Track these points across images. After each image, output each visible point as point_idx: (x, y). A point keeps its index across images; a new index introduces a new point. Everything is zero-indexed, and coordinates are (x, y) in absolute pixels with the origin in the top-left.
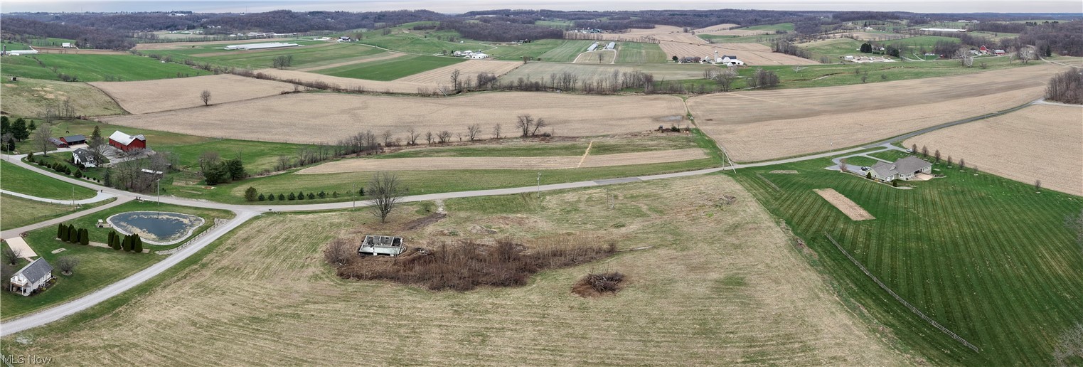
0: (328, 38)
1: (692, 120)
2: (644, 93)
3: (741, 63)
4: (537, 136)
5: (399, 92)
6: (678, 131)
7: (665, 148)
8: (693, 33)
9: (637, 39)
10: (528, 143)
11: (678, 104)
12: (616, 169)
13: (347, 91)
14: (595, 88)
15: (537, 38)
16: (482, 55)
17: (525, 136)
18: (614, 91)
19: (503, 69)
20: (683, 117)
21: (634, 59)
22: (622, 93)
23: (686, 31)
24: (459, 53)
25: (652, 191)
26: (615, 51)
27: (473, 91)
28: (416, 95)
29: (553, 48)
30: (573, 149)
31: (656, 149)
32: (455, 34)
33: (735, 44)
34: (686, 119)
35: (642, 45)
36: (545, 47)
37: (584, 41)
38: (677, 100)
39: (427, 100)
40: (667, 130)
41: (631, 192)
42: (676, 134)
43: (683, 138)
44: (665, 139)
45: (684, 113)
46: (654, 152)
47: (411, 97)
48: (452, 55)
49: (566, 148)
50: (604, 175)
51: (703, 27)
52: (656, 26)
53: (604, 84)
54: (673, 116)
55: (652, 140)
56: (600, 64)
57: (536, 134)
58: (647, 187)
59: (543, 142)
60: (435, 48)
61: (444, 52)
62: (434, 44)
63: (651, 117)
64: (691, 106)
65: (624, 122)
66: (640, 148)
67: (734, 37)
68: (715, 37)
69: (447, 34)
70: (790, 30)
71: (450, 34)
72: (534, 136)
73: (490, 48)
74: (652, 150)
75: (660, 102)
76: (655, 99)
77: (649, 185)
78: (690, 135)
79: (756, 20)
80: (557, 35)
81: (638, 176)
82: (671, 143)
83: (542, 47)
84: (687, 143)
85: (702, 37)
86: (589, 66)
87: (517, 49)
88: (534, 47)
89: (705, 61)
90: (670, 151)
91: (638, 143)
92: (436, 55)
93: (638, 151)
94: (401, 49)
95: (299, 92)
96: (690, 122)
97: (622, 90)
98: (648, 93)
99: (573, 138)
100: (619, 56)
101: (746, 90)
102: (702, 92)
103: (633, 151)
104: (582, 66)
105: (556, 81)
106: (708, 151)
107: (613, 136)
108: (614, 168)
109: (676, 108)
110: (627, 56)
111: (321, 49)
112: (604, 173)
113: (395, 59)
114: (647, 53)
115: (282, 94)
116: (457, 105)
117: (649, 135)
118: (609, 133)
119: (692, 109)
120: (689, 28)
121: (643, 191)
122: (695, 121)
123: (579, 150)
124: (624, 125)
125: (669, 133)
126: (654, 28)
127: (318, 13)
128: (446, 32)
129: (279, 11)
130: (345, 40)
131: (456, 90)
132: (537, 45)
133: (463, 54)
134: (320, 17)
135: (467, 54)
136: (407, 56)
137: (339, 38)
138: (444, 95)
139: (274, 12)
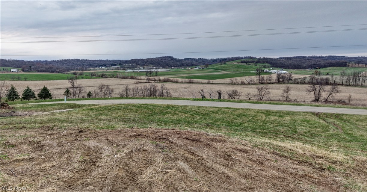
0: (189, 68)
4: (330, 102)
13: (182, 82)
16: (284, 72)
17: (316, 101)
24: (267, 71)
27: (273, 84)
28: (228, 84)
32: (267, 65)
39: (235, 86)
48: (263, 72)
60: (252, 69)
62: (252, 67)
72: (326, 101)
73: (290, 71)
83: (329, 71)
87: (309, 71)
95: (149, 83)
111: (183, 71)
113: (226, 73)
115: (137, 83)
127: (188, 59)
128: (261, 64)
129: (165, 57)
130: (199, 68)
131: (259, 82)
132: (325, 70)
133: (270, 72)
134: (190, 60)
135: (273, 72)
136: (233, 73)
137: (196, 67)
138: (249, 84)
139: (162, 57)
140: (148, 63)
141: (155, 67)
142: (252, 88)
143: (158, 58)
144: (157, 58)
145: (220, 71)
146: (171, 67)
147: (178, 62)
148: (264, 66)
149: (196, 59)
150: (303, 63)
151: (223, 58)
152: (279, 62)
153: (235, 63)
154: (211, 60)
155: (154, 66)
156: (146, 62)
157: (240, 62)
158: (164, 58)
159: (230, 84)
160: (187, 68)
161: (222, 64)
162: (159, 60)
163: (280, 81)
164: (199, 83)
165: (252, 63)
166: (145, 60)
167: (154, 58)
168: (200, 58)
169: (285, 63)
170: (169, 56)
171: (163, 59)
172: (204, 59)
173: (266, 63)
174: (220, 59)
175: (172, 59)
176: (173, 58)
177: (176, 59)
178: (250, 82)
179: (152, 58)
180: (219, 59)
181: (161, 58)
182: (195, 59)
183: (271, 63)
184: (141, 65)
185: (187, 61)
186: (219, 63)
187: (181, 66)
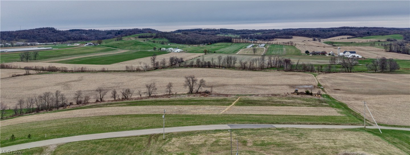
0: (78, 44)
1: (322, 89)
2: (284, 70)
3: (360, 57)
4: (200, 93)
5: (112, 70)
6: (311, 94)
7: (300, 105)
8: (320, 41)
9: (280, 43)
10: (191, 97)
11: (310, 78)
12: (254, 116)
13: (72, 72)
14: (248, 67)
15: (215, 42)
16: (179, 50)
17: (191, 92)
18: (262, 68)
19: (189, 57)
20: (315, 86)
21: (277, 53)
22: (267, 70)
23: (314, 40)
24: (164, 49)
25: (285, 139)
26: (265, 48)
27: (166, 68)
28: (124, 71)
29: (225, 47)
30: (224, 101)
31: (292, 105)
32: (165, 40)
33: (353, 47)
34: (317, 88)
35: (284, 46)
36: (219, 47)
37: (245, 44)
38: (310, 76)
39: (131, 74)
40: (302, 93)
41: (262, 138)
42: (309, 96)
43: (315, 100)
44: (300, 99)
45: (315, 83)
46: (291, 107)
47: (120, 72)
48: (160, 50)
49: (218, 101)
50: (241, 120)
51: (326, 38)
52: (293, 37)
53: (255, 64)
54: (307, 85)
55: (289, 99)
56: (254, 55)
57: (199, 91)
58: (281, 134)
59: (202, 97)
60: (149, 47)
61: (155, 49)
62: (150, 45)
63: (289, 85)
64: (321, 80)
65: (267, 87)
66: (278, 103)
67: (351, 43)
68: (336, 43)
69: (160, 40)
70: (400, 39)
71: (162, 40)
72: (197, 92)
73: (185, 47)
74: (288, 105)
75: (296, 76)
76: (292, 75)
77: (283, 132)
78: (321, 98)
79: (368, 33)
80: (229, 40)
81: (273, 123)
82: (305, 102)
83: (218, 47)
84: (320, 103)
85: (327, 43)
86: (247, 56)
87: (203, 48)
88: (213, 47)
89: (330, 54)
90: (305, 107)
91: (277, 100)
92: (149, 51)
93: (276, 105)
94: (126, 48)
95: (30, 74)
96: (321, 90)
97: (268, 68)
98: (286, 71)
99: (227, 95)
100: (267, 51)
101: (368, 72)
102: (329, 72)
103: (272, 105)
104: (242, 56)
105: (221, 62)
106: (341, 111)
107: (258, 95)
108: (252, 116)
109: (308, 80)
110: (272, 51)
111: (70, 50)
112: (241, 118)
113: (121, 53)
114: (287, 50)
115: (13, 76)
116: (151, 76)
117: (286, 96)
118: (255, 93)
119: (322, 82)
120: (316, 39)
121: (275, 139)
122: (325, 89)
123: (227, 102)
124: (267, 89)
125: (303, 96)
126: (292, 38)
127: (76, 30)
128: (159, 39)
129: (43, 28)
130: (90, 44)
131: (154, 67)
132: (215, 46)
133: (167, 50)
134: (77, 32)
135: (169, 50)
136: (129, 52)
137: (86, 44)
138: (144, 71)
139: (39, 29)
140: (18, 38)
141: (29, 42)
142: (146, 76)
143: (33, 30)
144: (31, 30)
145: (115, 50)
146: (53, 41)
147: (62, 35)
148: (162, 41)
149: (86, 30)
150: (198, 38)
151: (119, 30)
152: (177, 37)
153: (132, 39)
154: (105, 31)
155: (27, 41)
156: (15, 36)
157: (138, 37)
158: (42, 31)
159: (126, 71)
160: (75, 45)
161: (118, 40)
162: (35, 33)
163: (173, 65)
164: (92, 71)
165: (151, 38)
166: (14, 34)
167: (26, 30)
168: (91, 30)
169: (182, 39)
170: (49, 28)
171: (40, 31)
172: (96, 31)
173: (164, 38)
174: (116, 30)
175: (53, 32)
176: (55, 30)
177: (59, 31)
178: (146, 68)
179: (24, 31)
180: (114, 31)
181: (38, 31)
182: (84, 30)
183: (169, 39)
184: (7, 40)
185: (74, 34)
186: (115, 39)
187: (66, 41)
